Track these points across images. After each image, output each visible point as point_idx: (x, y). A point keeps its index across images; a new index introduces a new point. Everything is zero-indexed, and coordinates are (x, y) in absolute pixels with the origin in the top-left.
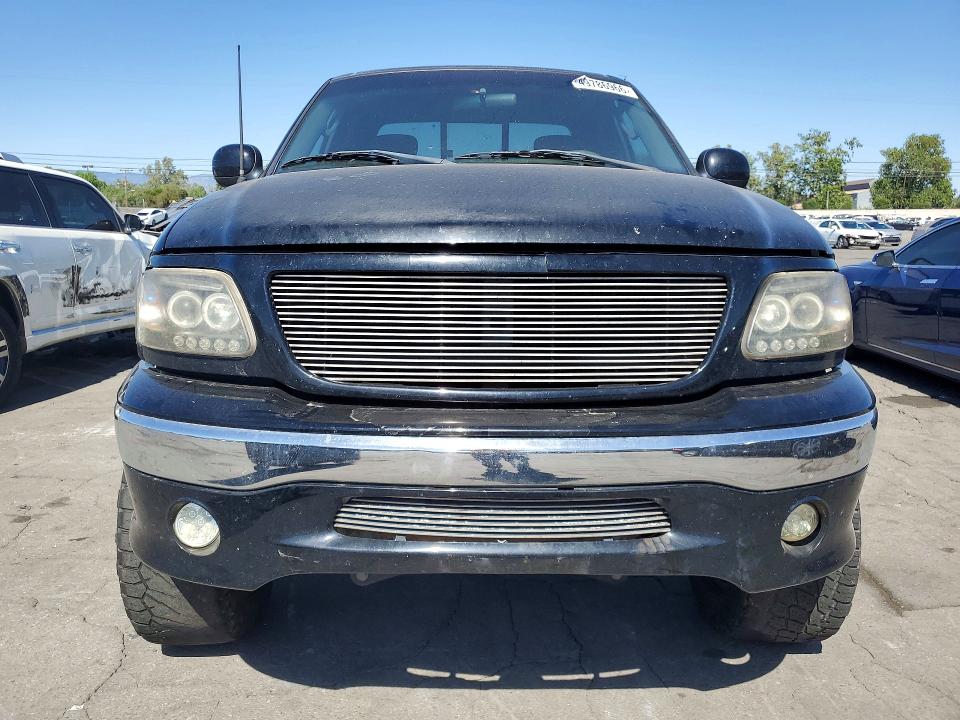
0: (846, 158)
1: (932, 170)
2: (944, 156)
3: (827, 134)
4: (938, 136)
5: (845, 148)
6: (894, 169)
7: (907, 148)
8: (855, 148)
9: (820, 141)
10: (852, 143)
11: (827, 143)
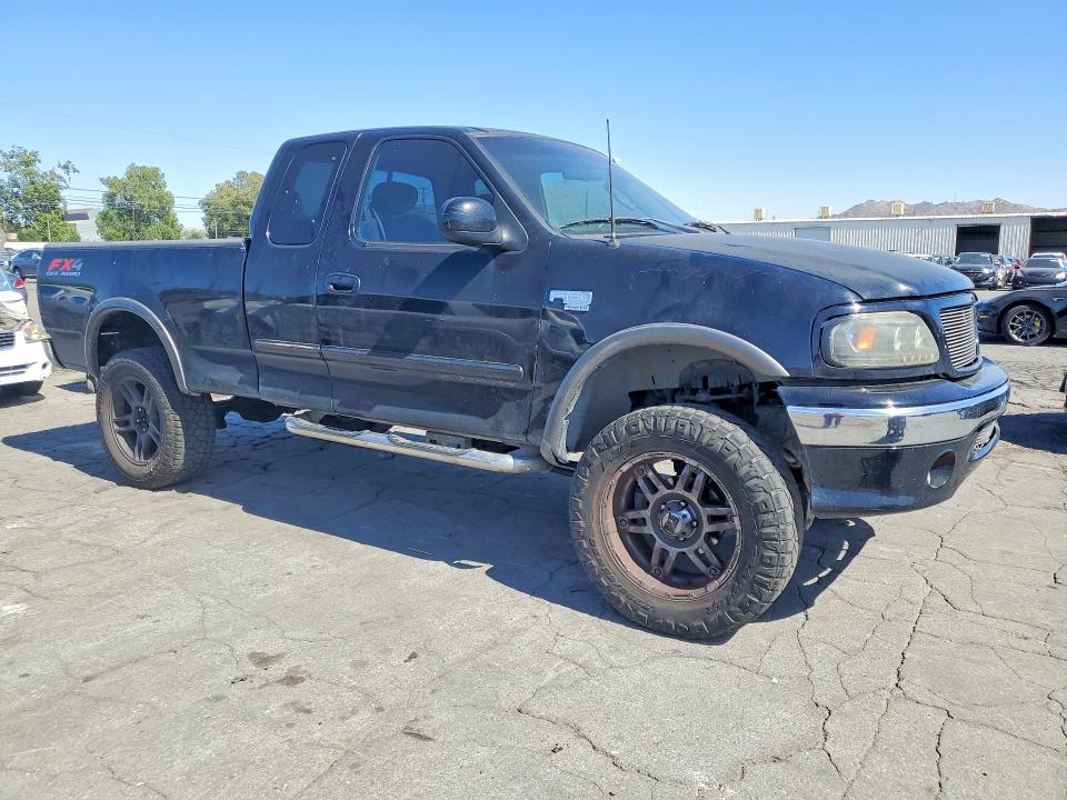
0: (62, 184)
1: (156, 203)
2: (167, 190)
3: (35, 154)
4: (157, 169)
5: (60, 172)
6: (119, 200)
7: (129, 178)
8: (71, 174)
9: (28, 161)
10: (66, 167)
11: (38, 164)
